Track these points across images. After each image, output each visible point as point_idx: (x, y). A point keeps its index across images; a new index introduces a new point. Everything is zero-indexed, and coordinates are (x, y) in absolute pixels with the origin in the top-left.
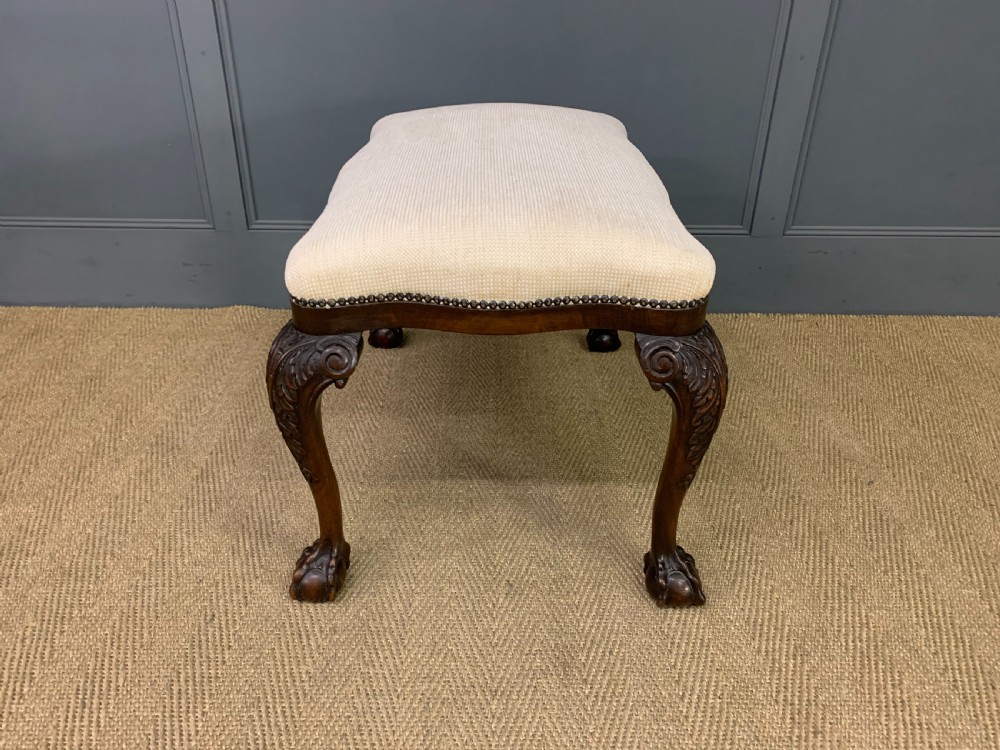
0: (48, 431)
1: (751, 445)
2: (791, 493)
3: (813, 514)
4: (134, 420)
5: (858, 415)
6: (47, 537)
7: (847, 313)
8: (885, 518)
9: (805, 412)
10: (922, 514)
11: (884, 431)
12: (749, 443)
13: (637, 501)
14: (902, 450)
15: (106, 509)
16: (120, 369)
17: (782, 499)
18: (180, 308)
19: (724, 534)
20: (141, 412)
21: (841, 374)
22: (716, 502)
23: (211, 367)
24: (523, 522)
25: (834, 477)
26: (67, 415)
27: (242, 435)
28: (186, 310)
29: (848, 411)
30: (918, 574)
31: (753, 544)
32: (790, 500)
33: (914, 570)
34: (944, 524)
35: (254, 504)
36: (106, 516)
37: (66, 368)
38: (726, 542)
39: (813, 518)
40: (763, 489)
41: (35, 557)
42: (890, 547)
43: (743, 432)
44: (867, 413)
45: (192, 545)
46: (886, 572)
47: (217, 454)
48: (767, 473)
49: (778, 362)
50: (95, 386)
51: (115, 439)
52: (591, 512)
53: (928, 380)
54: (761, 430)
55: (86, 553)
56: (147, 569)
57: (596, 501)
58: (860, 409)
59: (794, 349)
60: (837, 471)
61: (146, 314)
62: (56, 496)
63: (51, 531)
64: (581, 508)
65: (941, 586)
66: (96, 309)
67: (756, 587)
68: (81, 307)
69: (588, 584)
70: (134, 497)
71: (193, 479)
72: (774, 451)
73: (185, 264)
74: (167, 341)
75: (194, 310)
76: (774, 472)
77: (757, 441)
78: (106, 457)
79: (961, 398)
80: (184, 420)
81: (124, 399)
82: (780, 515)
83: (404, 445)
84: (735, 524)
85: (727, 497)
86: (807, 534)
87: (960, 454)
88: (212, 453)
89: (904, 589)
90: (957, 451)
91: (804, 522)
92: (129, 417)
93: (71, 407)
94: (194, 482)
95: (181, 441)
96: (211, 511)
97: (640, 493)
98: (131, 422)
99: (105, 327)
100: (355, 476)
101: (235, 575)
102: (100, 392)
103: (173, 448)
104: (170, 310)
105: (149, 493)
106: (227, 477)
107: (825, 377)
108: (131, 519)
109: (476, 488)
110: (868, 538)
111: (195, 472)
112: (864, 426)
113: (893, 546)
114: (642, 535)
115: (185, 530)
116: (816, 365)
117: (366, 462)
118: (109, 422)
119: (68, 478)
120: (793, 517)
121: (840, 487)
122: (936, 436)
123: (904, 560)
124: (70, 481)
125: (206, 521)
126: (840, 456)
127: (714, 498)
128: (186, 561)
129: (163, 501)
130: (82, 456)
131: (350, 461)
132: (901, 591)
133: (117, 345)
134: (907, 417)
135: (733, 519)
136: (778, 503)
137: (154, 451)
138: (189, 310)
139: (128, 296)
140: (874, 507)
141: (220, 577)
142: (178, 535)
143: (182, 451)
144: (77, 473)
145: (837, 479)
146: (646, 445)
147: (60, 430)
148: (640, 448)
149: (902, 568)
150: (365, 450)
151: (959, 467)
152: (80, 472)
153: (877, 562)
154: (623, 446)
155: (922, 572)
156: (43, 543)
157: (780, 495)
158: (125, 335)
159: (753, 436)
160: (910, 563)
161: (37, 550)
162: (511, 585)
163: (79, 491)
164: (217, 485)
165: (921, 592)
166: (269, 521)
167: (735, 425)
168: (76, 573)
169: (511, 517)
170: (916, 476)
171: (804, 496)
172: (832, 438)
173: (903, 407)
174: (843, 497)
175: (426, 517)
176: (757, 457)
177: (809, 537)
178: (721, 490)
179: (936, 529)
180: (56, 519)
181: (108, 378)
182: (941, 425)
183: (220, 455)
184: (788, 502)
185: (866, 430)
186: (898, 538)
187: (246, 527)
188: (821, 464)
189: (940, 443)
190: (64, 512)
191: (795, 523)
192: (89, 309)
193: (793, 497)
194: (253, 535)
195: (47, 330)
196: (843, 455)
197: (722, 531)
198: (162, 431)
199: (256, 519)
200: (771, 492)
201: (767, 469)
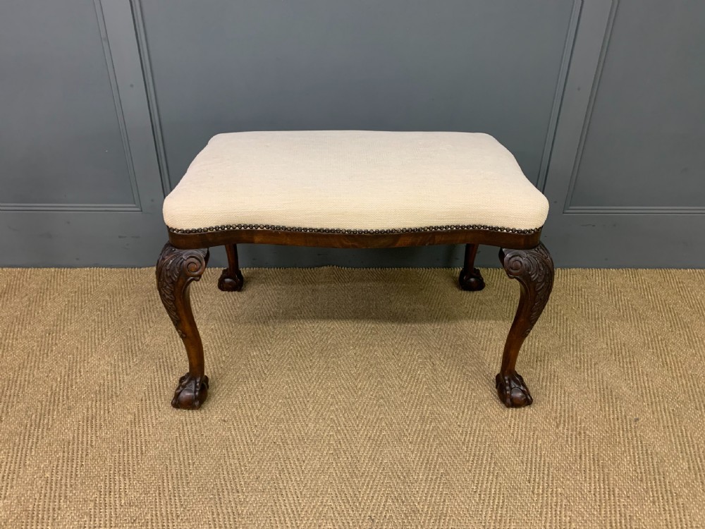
0: (16, 382)
1: (546, 386)
2: (578, 430)
3: (596, 449)
4: (82, 370)
5: (623, 357)
6: (15, 482)
7: (609, 268)
8: (649, 452)
9: (584, 355)
10: (677, 448)
11: (643, 373)
12: (544, 384)
13: (465, 439)
14: (657, 389)
15: (61, 454)
16: (71, 323)
17: (571, 435)
18: (117, 268)
19: (531, 468)
20: (88, 363)
21: (607, 321)
22: (523, 439)
23: (140, 321)
24: (380, 461)
25: (609, 415)
26: (31, 367)
28: (121, 270)
29: (615, 355)
30: (678, 504)
31: (553, 477)
32: (578, 436)
33: (675, 501)
34: (693, 457)
35: (175, 446)
36: (61, 461)
37: (30, 323)
38: (533, 476)
39: (596, 453)
40: (557, 427)
41: (6, 501)
42: (655, 479)
44: (629, 356)
45: (127, 487)
46: (654, 503)
47: (146, 401)
48: (559, 411)
49: (561, 310)
50: (52, 339)
51: (68, 388)
52: (431, 451)
53: (671, 326)
54: (553, 372)
55: (45, 496)
56: (92, 511)
57: (434, 440)
58: (624, 353)
59: (572, 299)
60: (611, 408)
61: (91, 273)
62: (22, 442)
63: (18, 476)
65: (696, 514)
67: (558, 518)
68: (40, 268)
69: (431, 517)
70: (82, 443)
71: (128, 425)
72: (563, 391)
74: (107, 297)
75: (127, 270)
76: (564, 411)
77: (550, 383)
78: (60, 405)
79: (696, 342)
80: (120, 370)
81: (75, 351)
82: (572, 450)
83: (286, 390)
84: (538, 460)
85: (532, 434)
86: (592, 468)
87: (700, 392)
88: (142, 400)
89: (668, 518)
90: (698, 390)
91: (589, 456)
92: (78, 367)
93: (34, 359)
94: (129, 427)
95: (118, 389)
96: (142, 454)
97: (467, 432)
98: (80, 372)
99: (60, 286)
100: (251, 420)
101: (161, 515)
102: (56, 344)
103: (112, 395)
104: (109, 269)
105: (94, 438)
106: (154, 422)
107: (596, 324)
108: (79, 463)
109: (343, 430)
110: (638, 471)
111: (130, 417)
112: (628, 368)
113: (657, 477)
114: (470, 471)
115: (122, 472)
116: (588, 313)
117: (259, 406)
118: (63, 373)
119: (31, 426)
120: (581, 452)
121: (614, 424)
122: (681, 376)
123: (666, 491)
124: (33, 428)
125: (138, 464)
126: (612, 395)
127: (521, 436)
128: (123, 502)
129: (105, 445)
130: (42, 404)
131: (246, 406)
132: (666, 520)
133: (69, 301)
134: (659, 360)
135: (536, 454)
136: (569, 439)
137: (98, 398)
138: (123, 270)
140: (641, 443)
141: (149, 517)
142: (117, 478)
143: (119, 398)
144: (38, 421)
145: (612, 417)
146: (469, 389)
147: (25, 381)
148: (464, 390)
149: (665, 498)
150: (257, 395)
151: (700, 405)
152: (40, 419)
153: (647, 492)
154: (452, 388)
155: (681, 501)
156: (12, 487)
157: (570, 432)
158: (76, 292)
159: (547, 377)
160: (671, 493)
161: (8, 494)
162: (373, 520)
163: (40, 437)
164: (146, 429)
165: (681, 521)
166: (186, 462)
167: (533, 368)
168: (37, 516)
169: (370, 457)
170: (669, 412)
171: (588, 432)
172: (605, 378)
173: (655, 351)
174: (617, 433)
175: (306, 457)
176: (551, 397)
177: (594, 470)
178: (526, 427)
179: (688, 461)
180: (22, 464)
181: (62, 332)
182: (684, 367)
183: (148, 402)
184: (576, 438)
185: (630, 372)
186: (661, 470)
187: (169, 468)
188: (599, 402)
189: (684, 382)
190: (28, 457)
191: (583, 458)
192: (48, 270)
193: (580, 433)
194: (175, 476)
195: (15, 289)
196: (614, 394)
197: (529, 465)
198: (104, 380)
199: (177, 461)
200: (564, 428)
201: (559, 407)
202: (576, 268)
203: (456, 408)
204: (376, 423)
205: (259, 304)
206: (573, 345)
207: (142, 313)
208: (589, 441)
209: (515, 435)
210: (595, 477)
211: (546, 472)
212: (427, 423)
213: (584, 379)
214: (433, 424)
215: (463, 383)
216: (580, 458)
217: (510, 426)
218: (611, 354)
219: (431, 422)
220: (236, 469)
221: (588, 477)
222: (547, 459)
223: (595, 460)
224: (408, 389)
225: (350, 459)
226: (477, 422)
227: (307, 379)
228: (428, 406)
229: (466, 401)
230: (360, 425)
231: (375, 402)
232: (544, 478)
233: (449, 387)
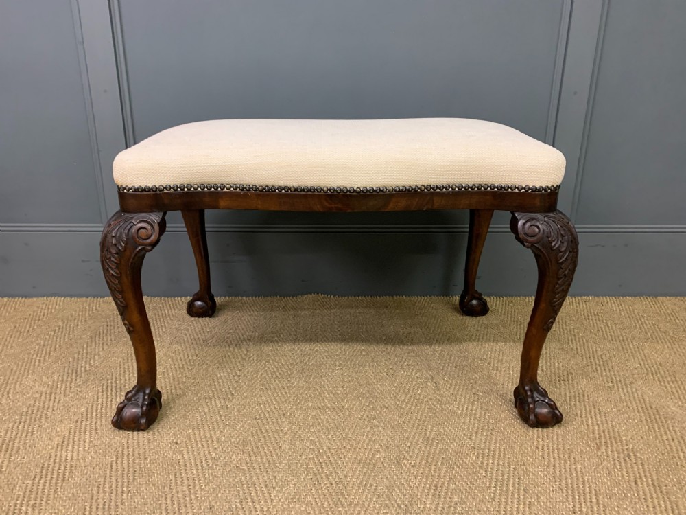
1: (575, 405)
2: (626, 452)
3: (654, 474)
4: (11, 391)
5: (662, 377)
12: (573, 404)
13: (482, 462)
17: (618, 457)
19: (573, 496)
20: (21, 384)
21: (635, 343)
22: (557, 462)
23: (93, 344)
24: (374, 487)
25: (661, 436)
27: (109, 403)
29: (652, 374)
31: (604, 506)
32: (627, 459)
35: (108, 472)
38: (577, 505)
39: (655, 478)
40: (599, 449)
43: (565, 394)
44: (670, 375)
47: (82, 422)
48: (597, 432)
49: (578, 333)
52: (439, 475)
54: (581, 391)
57: (442, 464)
58: (662, 373)
59: (589, 323)
60: (662, 429)
61: (48, 302)
64: (430, 471)
66: (6, 299)
71: (52, 448)
72: (597, 411)
73: (83, 261)
74: (60, 323)
75: (88, 299)
76: (604, 432)
77: (580, 402)
80: (58, 391)
81: (8, 373)
82: (623, 475)
84: (581, 486)
85: (567, 456)
86: (654, 495)
88: (77, 422)
91: (647, 481)
92: (8, 388)
94: (53, 451)
95: (50, 410)
96: (63, 480)
97: (484, 454)
98: (8, 393)
99: (10, 313)
100: (210, 442)
103: (41, 417)
104: (69, 299)
105: (6, 463)
106: (87, 444)
107: (622, 345)
109: (325, 452)
111: (57, 440)
112: (671, 387)
114: (493, 499)
115: (32, 502)
116: (611, 335)
117: (221, 428)
120: (635, 477)
121: (670, 446)
125: (56, 492)
126: (659, 415)
127: (554, 459)
129: (18, 470)
131: (206, 427)
133: (15, 327)
135: (577, 479)
136: (617, 463)
137: (23, 420)
138: (84, 299)
139: (34, 287)
142: (24, 508)
143: (49, 420)
145: (665, 437)
146: (481, 408)
148: (476, 410)
150: (221, 416)
154: (460, 408)
157: (616, 455)
158: (26, 319)
159: (575, 397)
164: (75, 454)
166: (120, 490)
167: (555, 387)
169: (361, 483)
171: (638, 455)
172: (646, 398)
174: (676, 455)
175: (277, 483)
176: (584, 417)
177: (658, 498)
178: (558, 449)
183: (84, 423)
184: (625, 460)
185: (675, 391)
187: (95, 497)
188: (645, 422)
191: (639, 483)
193: (629, 456)
194: (101, 506)
196: (661, 414)
197: (570, 492)
198: (35, 401)
199: (107, 489)
200: (607, 451)
201: (596, 428)
202: (588, 296)
203: (468, 428)
204: (367, 445)
205: (232, 329)
206: (600, 366)
207: (97, 337)
208: (643, 464)
209: (546, 457)
210: (660, 506)
211: (594, 500)
212: (432, 444)
213: (621, 398)
214: (440, 446)
215: (473, 403)
216: (636, 483)
217: (538, 448)
218: (647, 374)
219: (437, 443)
220: (184, 496)
221: (651, 506)
222: (593, 486)
223: (657, 486)
224: (407, 409)
225: (334, 485)
226: (495, 443)
227: (283, 400)
228: (433, 426)
229: (479, 421)
230: (348, 447)
231: (366, 422)
232: (592, 507)
233: (458, 407)
